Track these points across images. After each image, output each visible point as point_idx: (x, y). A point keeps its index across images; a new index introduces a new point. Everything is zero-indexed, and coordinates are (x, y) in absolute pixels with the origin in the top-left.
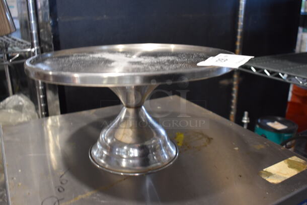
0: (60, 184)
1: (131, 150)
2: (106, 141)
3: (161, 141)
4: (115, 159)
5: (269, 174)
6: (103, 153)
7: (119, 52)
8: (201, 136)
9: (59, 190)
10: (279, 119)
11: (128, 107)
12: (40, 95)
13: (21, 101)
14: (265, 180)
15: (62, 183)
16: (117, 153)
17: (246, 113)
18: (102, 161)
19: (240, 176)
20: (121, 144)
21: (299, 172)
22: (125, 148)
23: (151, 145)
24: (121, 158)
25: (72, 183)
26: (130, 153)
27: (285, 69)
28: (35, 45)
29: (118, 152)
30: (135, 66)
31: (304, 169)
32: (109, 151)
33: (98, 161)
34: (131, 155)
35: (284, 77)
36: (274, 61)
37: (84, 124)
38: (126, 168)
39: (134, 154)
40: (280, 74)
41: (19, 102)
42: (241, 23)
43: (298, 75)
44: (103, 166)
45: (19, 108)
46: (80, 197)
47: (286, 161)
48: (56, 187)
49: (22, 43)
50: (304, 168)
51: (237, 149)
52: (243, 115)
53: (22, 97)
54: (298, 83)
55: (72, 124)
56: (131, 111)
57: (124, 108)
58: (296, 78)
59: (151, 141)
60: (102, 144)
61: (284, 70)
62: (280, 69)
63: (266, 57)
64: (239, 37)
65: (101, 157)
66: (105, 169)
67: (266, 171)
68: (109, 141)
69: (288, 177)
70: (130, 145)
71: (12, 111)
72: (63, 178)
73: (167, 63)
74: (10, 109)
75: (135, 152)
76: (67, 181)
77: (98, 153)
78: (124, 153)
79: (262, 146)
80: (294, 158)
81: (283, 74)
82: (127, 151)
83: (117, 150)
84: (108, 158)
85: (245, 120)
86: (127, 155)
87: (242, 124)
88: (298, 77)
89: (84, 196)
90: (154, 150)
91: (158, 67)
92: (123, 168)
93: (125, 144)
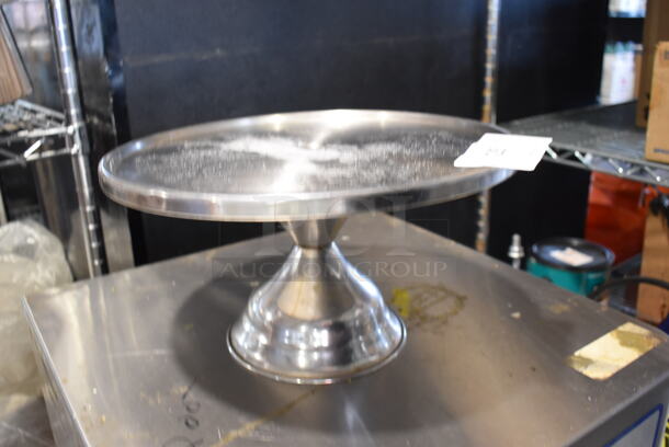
0: (185, 412)
1: (315, 333)
2: (263, 317)
3: (372, 311)
4: (283, 353)
5: (587, 362)
6: (258, 341)
7: (275, 134)
8: (441, 294)
9: (187, 424)
10: (576, 242)
11: (304, 246)
12: (87, 224)
13: (31, 236)
14: (581, 374)
15: (188, 409)
16: (286, 341)
17: (516, 238)
18: (257, 356)
19: (534, 369)
20: (294, 323)
21: (641, 354)
22: (303, 328)
23: (355, 320)
24: (294, 349)
25: (209, 407)
26: (314, 339)
27: (585, 142)
28: (74, 119)
29: (290, 338)
30: (333, 173)
31: (651, 347)
32: (270, 336)
33: (249, 357)
34: (316, 344)
35: (587, 160)
36: (560, 126)
37: (200, 282)
38: (307, 370)
39: (321, 339)
40: (577, 154)
41: (26, 238)
42: (491, 51)
43: (613, 156)
44: (258, 366)
45: (25, 251)
46: (233, 434)
47: (614, 333)
48: (179, 419)
49: (34, 112)
50: (649, 345)
51: (517, 315)
52: (509, 243)
53: (31, 226)
54: (613, 172)
55: (174, 283)
56: (312, 254)
57: (296, 248)
58: (611, 161)
59: (354, 312)
60: (253, 323)
61: (583, 146)
62: (576, 144)
63: (542, 118)
64: (489, 80)
65: (255, 349)
66: (262, 373)
67: (580, 357)
68: (269, 317)
69: (623, 364)
70: (313, 324)
71: (12, 258)
72: (187, 399)
73: (391, 162)
74: (7, 253)
75: (322, 338)
76: (199, 405)
77: (247, 340)
78: (301, 339)
79: (565, 308)
80: (629, 327)
81: (583, 155)
82: (308, 335)
83: (287, 333)
84: (268, 351)
85: (516, 252)
86: (307, 342)
87: (510, 261)
88: (613, 159)
89: (241, 433)
90: (361, 330)
91: (379, 172)
92: (298, 369)
93: (302, 321)
